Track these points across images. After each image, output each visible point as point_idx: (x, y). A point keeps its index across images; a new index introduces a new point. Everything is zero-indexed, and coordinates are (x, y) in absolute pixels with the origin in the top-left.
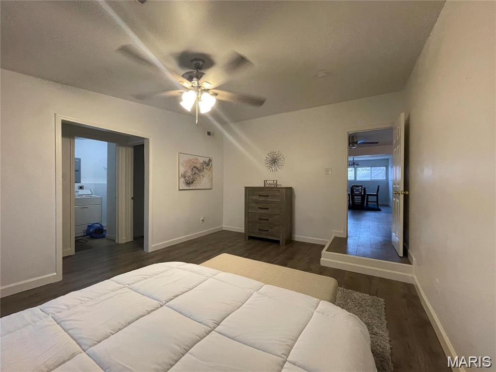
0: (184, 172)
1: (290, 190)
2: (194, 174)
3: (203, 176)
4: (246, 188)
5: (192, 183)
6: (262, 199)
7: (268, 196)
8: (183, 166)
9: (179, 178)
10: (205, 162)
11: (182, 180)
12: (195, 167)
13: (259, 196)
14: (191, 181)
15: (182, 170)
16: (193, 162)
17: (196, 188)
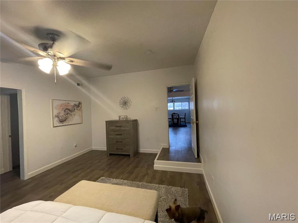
0: (58, 114)
1: (136, 121)
2: (67, 114)
3: (75, 115)
4: (107, 122)
5: (65, 120)
6: (118, 128)
7: (121, 126)
8: (56, 109)
9: (53, 118)
10: (75, 105)
11: (56, 119)
12: (67, 109)
13: (116, 126)
14: (64, 119)
15: (56, 112)
16: (66, 105)
17: (69, 124)
